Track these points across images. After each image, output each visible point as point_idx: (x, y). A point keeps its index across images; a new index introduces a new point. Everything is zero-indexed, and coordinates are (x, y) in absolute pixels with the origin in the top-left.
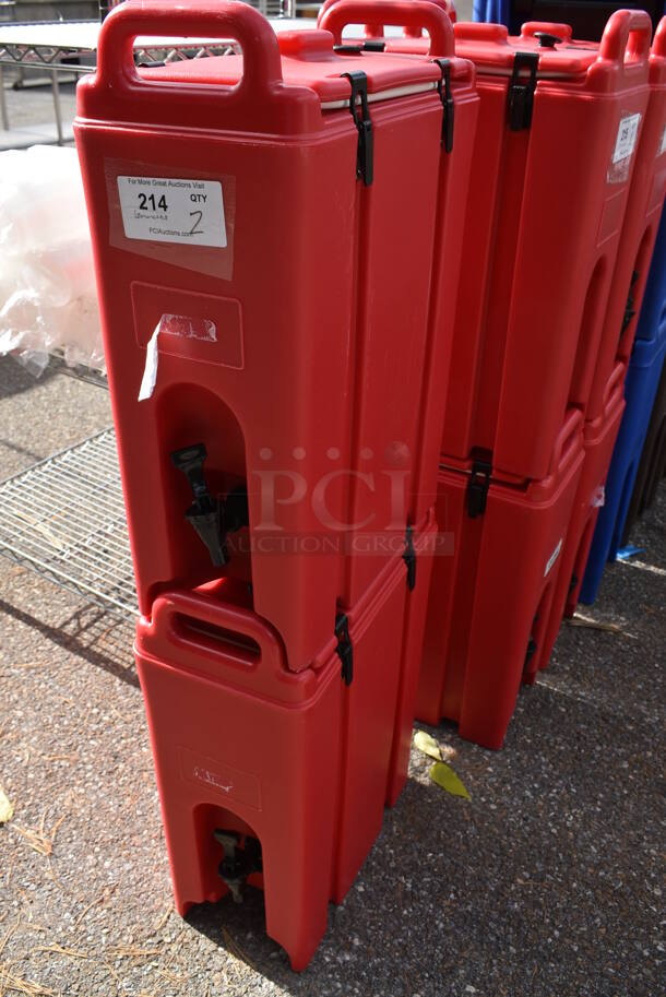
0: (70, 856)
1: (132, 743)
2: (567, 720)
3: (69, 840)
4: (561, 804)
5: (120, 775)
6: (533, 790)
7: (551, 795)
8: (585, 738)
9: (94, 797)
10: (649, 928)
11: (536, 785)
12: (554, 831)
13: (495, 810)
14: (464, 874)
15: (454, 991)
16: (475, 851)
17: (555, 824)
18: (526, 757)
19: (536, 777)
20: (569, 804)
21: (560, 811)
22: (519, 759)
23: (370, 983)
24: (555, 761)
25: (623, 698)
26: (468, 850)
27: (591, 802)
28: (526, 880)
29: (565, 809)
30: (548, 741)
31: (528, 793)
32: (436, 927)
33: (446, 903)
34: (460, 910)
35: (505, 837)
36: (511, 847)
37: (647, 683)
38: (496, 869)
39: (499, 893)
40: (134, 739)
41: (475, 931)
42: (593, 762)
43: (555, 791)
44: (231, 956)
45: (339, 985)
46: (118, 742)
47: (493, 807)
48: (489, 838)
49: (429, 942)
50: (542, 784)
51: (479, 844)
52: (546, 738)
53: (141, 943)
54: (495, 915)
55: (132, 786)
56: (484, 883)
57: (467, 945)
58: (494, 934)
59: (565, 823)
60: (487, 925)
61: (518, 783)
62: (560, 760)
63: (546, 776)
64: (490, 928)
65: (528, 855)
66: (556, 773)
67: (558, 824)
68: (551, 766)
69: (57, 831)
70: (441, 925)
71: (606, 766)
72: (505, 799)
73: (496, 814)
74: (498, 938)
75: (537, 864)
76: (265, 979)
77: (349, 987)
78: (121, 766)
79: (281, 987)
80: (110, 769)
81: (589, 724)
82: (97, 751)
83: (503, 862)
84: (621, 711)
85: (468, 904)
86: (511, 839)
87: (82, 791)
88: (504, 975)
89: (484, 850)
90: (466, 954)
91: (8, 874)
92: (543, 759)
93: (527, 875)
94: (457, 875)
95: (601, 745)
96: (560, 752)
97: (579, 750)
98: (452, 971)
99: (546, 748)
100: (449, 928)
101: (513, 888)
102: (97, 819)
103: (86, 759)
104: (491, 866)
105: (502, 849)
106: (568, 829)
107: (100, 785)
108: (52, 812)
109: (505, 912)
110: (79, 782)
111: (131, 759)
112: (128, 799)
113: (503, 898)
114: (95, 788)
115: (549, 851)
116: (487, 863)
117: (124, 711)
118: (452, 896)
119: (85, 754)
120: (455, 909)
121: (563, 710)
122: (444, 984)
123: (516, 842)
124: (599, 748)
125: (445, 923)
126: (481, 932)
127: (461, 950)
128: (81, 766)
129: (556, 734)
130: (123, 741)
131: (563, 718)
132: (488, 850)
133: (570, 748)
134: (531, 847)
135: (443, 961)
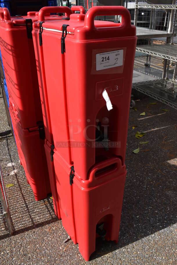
1: (23, 249)
5: (32, 257)
10: (141, 186)
23: (127, 232)
41: (126, 209)
44: (105, 255)
45: (125, 238)
74: (130, 207)
76: (115, 251)
77: (126, 236)
78: (29, 255)
79: (119, 248)
80: (28, 258)
82: (18, 259)
88: (138, 210)
90: (130, 213)
98: (132, 218)
107: (31, 263)
111: (29, 252)
112: (42, 258)
122: (134, 220)
130: (21, 251)
135: (130, 218)
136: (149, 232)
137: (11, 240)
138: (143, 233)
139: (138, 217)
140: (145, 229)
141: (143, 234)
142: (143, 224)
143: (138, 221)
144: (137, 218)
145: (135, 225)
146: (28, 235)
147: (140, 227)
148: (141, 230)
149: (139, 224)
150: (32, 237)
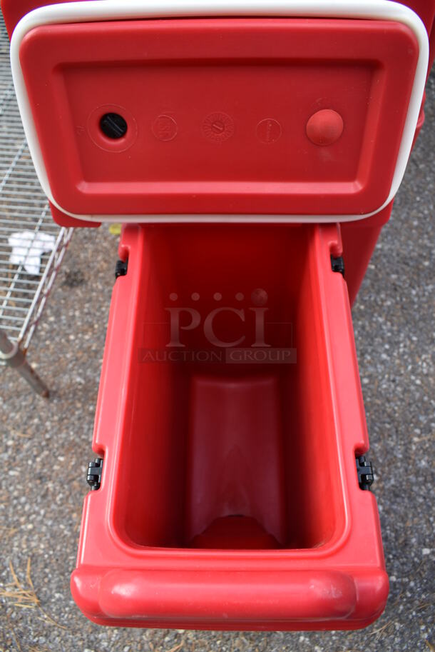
0: (57, 595)
1: (47, 456)
2: (380, 276)
3: (46, 580)
4: (411, 354)
5: (54, 495)
6: (386, 351)
7: (401, 350)
8: (400, 287)
9: (44, 529)
11: (387, 347)
12: (418, 382)
13: (369, 383)
14: (374, 453)
15: (416, 559)
17: (417, 375)
18: (367, 324)
19: (383, 338)
20: (417, 352)
21: (414, 363)
22: (363, 327)
24: (389, 318)
25: (409, 238)
27: (430, 344)
28: (419, 436)
29: (417, 359)
30: (375, 301)
31: (384, 356)
34: (387, 487)
35: (387, 405)
36: (395, 412)
37: (419, 219)
38: (394, 437)
39: (407, 458)
40: (46, 453)
41: (406, 500)
42: (416, 306)
43: (402, 345)
46: (34, 461)
47: (366, 381)
48: (376, 411)
50: (390, 343)
51: (372, 420)
52: (372, 299)
53: (162, 645)
54: (412, 478)
55: (71, 501)
56: (392, 454)
57: (406, 515)
58: (420, 496)
59: (422, 372)
60: (412, 491)
61: (373, 351)
62: (393, 315)
63: (389, 334)
64: (416, 492)
65: (410, 413)
66: (395, 328)
67: (419, 374)
68: (389, 324)
69: (32, 577)
71: (426, 306)
72: (371, 369)
73: (371, 386)
74: (424, 498)
75: (421, 418)
78: (50, 485)
80: (43, 493)
81: (397, 272)
82: (21, 480)
83: (396, 428)
84: (413, 250)
85: (390, 479)
86: (392, 404)
87: (30, 526)
89: (378, 424)
90: (409, 524)
91: (14, 639)
92: (380, 319)
93: (418, 431)
95: (414, 288)
96: (389, 307)
97: (401, 300)
98: (406, 544)
99: (377, 308)
100: (387, 507)
101: (414, 448)
102: (58, 548)
103: (16, 493)
104: (390, 436)
105: (389, 416)
106: (427, 375)
107: (42, 513)
108: (16, 561)
109: (418, 471)
111: (54, 474)
113: (411, 461)
114: (39, 518)
115: (423, 402)
116: (386, 435)
117: (22, 427)
119: (11, 488)
120: (383, 489)
121: (373, 267)
122: (407, 558)
123: (396, 405)
124: (414, 292)
125: (382, 504)
126: (411, 499)
127: (404, 521)
128: (15, 502)
129: (378, 293)
130: (38, 459)
131: (376, 275)
132: (381, 423)
133: (394, 301)
134: (410, 405)
135: (396, 539)
136: (426, 631)
137: (35, 411)
138: (401, 622)
139: (426, 551)
140: (419, 611)
141: (398, 626)
142: (424, 591)
143: (415, 569)
144: (418, 555)
145: (397, 577)
146: (79, 419)
147: (409, 595)
149: (412, 584)
150: (85, 431)
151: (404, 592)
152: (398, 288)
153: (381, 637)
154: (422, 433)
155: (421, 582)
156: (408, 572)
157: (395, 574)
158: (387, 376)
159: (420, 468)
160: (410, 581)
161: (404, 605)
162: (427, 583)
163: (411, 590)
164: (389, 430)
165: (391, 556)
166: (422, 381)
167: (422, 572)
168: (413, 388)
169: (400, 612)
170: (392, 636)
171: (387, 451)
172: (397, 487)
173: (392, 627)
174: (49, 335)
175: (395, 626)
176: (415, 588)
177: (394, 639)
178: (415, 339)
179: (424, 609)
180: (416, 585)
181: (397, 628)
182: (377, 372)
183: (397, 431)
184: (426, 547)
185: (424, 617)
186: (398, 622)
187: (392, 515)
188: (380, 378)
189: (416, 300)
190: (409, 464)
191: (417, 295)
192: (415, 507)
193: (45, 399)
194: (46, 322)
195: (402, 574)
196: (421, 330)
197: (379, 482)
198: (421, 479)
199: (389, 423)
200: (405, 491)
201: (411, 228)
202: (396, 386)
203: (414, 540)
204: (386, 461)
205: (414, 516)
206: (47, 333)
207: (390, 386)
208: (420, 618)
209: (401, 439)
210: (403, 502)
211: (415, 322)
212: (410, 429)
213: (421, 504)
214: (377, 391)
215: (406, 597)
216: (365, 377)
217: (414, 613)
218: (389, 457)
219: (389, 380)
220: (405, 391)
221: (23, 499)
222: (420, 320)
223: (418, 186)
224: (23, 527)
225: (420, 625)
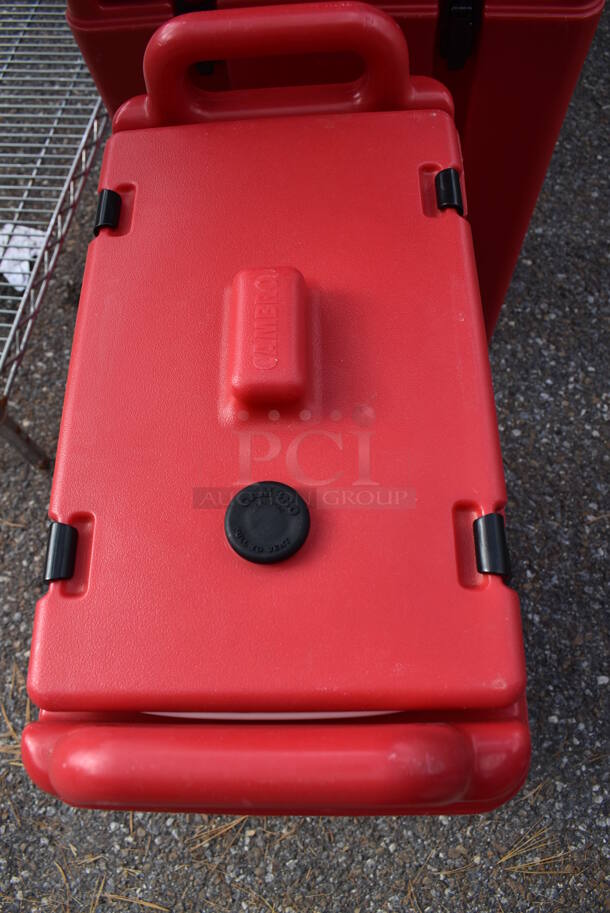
2: (540, 276)
4: (586, 393)
6: (548, 388)
7: (571, 386)
8: (570, 291)
11: (549, 382)
12: (596, 433)
13: (522, 437)
14: (529, 539)
15: (588, 691)
16: (525, 503)
17: (593, 424)
18: (520, 348)
19: (542, 369)
20: (595, 389)
21: (589, 405)
22: (514, 354)
24: (552, 339)
25: (585, 218)
26: (518, 505)
28: (595, 513)
29: (595, 399)
30: (532, 314)
32: (531, 622)
33: (528, 586)
34: (546, 588)
35: (549, 468)
36: (560, 478)
37: (601, 188)
38: (559, 515)
39: (576, 545)
41: (574, 607)
42: (594, 321)
43: (572, 379)
46: (31, 561)
47: (517, 433)
48: (531, 477)
49: (533, 646)
50: (553, 376)
51: (525, 491)
52: (528, 310)
54: (585, 575)
56: (555, 540)
57: (575, 627)
58: (595, 600)
59: (602, 418)
60: (584, 593)
61: (528, 388)
62: (558, 334)
63: (553, 363)
64: (589, 595)
65: (583, 478)
66: (562, 354)
67: (596, 422)
68: (552, 347)
70: (537, 618)
72: (525, 416)
73: (525, 441)
74: (602, 603)
75: (599, 487)
81: (566, 270)
83: (562, 501)
84: (591, 236)
85: (551, 576)
86: (557, 467)
89: (534, 497)
90: (579, 641)
91: (12, 810)
92: (539, 341)
93: (594, 506)
94: (522, 544)
95: (592, 294)
96: (552, 322)
97: (572, 311)
98: (574, 669)
99: (535, 324)
100: (545, 618)
101: (588, 530)
103: (6, 608)
104: (552, 513)
105: (551, 484)
108: (10, 702)
109: (593, 564)
110: (17, 644)
113: (583, 550)
116: (546, 512)
117: (12, 514)
118: (529, 573)
120: (540, 590)
121: (529, 263)
122: (573, 689)
123: (563, 468)
124: (591, 299)
125: (538, 613)
126: (582, 604)
127: (571, 639)
128: (6, 619)
129: (536, 301)
130: (36, 559)
131: (534, 274)
132: (539, 495)
133: (560, 313)
134: (582, 467)
135: (560, 662)
136: (601, 792)
137: (29, 489)
138: (564, 780)
139: (603, 680)
140: (592, 765)
141: (560, 786)
142: (600, 736)
143: (587, 706)
144: (592, 685)
145: (560, 718)
147: (577, 742)
148: (565, 760)
149: (582, 727)
151: (569, 737)
152: (567, 294)
153: (536, 802)
154: (599, 508)
155: (595, 725)
156: (576, 709)
157: (557, 712)
158: (548, 426)
159: (596, 559)
160: (578, 722)
161: (569, 757)
162: (603, 725)
163: (580, 736)
164: (551, 504)
165: (551, 688)
166: (601, 432)
167: (596, 710)
168: (587, 442)
169: (563, 766)
170: (551, 801)
171: (547, 536)
172: (562, 588)
173: (552, 787)
174: (45, 379)
175: (556, 786)
176: (586, 732)
177: (553, 805)
178: (591, 369)
179: (598, 762)
180: (587, 728)
181: (559, 789)
182: (534, 419)
183: (562, 507)
184: (603, 675)
185: (599, 774)
186: (561, 780)
187: (554, 629)
188: (538, 428)
189: (594, 311)
190: (579, 555)
191: (596, 303)
192: (588, 617)
193: (44, 472)
194: (41, 360)
195: (567, 712)
196: (601, 356)
197: (534, 581)
198: (596, 576)
199: (551, 496)
200: (572, 593)
201: (588, 201)
202: (562, 440)
203: (585, 664)
204: (545, 549)
205: (586, 630)
206: (43, 375)
207: (553, 439)
208: (593, 774)
209: (569, 519)
210: (571, 609)
211: (592, 344)
212: (582, 503)
213: (597, 612)
214: (535, 447)
215: (572, 745)
216: (515, 428)
217: (584, 768)
218: (550, 544)
219: (551, 431)
220: (576, 447)
221: (17, 616)
222: (599, 341)
223: (600, 138)
224: (18, 654)
225: (592, 784)
